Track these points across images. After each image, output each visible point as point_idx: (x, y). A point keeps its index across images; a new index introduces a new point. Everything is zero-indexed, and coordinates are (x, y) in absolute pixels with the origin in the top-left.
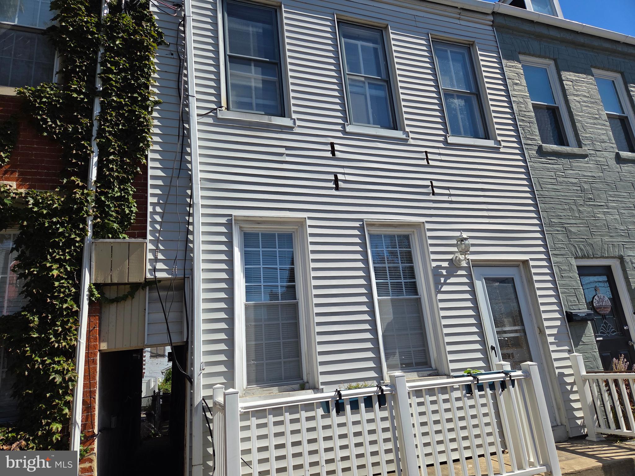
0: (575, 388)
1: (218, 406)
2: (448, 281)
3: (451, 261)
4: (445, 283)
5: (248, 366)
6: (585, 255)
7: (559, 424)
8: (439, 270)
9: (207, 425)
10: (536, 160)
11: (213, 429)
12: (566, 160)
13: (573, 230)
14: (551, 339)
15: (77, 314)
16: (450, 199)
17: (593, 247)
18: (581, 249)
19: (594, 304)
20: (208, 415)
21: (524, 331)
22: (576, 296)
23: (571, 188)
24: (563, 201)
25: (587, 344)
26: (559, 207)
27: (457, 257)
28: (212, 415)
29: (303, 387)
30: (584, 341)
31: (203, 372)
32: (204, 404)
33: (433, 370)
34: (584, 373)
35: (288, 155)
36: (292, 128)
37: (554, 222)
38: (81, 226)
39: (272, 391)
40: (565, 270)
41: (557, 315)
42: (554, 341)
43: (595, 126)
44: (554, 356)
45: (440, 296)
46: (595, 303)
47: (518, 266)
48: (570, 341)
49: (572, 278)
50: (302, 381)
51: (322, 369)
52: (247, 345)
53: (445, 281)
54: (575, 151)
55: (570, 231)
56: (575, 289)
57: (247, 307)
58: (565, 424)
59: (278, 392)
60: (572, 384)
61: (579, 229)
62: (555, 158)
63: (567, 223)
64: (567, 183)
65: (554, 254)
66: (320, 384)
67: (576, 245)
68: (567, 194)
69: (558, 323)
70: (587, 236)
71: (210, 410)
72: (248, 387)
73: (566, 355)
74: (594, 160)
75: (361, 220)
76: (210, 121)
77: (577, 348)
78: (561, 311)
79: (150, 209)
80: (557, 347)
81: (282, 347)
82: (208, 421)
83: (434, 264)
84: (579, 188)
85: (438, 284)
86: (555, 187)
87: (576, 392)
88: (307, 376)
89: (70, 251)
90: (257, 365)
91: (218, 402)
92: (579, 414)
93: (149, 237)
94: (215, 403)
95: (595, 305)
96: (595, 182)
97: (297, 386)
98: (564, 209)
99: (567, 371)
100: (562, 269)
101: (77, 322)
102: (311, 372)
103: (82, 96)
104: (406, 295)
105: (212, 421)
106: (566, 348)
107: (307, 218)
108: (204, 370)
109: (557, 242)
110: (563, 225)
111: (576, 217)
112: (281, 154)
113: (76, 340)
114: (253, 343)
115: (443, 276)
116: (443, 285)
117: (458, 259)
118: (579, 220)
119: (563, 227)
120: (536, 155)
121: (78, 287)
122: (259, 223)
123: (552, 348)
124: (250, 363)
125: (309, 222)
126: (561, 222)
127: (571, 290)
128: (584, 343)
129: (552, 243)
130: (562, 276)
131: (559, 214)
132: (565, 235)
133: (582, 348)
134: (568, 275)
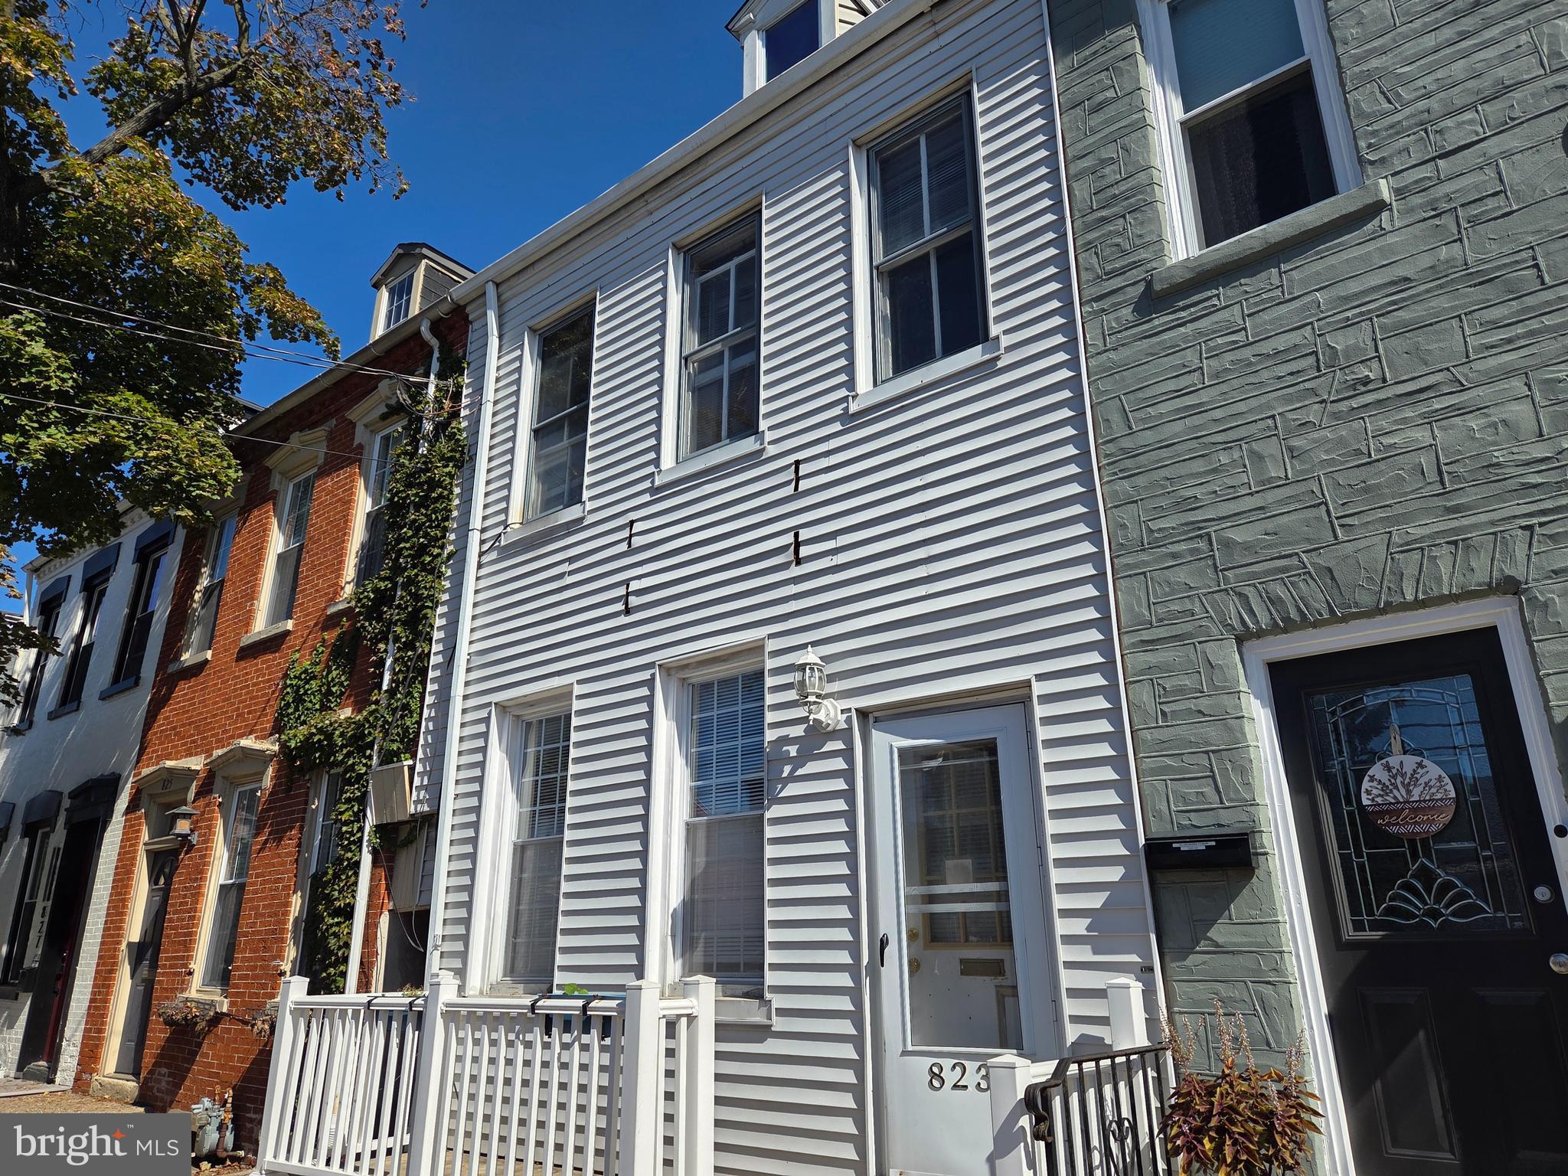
2: (800, 772)
4: (793, 778)
6: (1287, 619)
10: (1125, 338)
12: (1264, 275)
13: (1237, 536)
16: (833, 562)
17: (1333, 578)
18: (1274, 601)
19: (1364, 796)
21: (1003, 896)
22: (1213, 777)
23: (1265, 375)
24: (1219, 438)
25: (1233, 952)
26: (1198, 466)
30: (1220, 940)
31: (440, 949)
35: (571, 573)
36: (582, 519)
37: (1160, 530)
40: (1181, 690)
41: (1116, 848)
42: (1085, 933)
44: (1067, 979)
46: (1368, 792)
47: (1023, 701)
48: (1148, 938)
49: (1205, 715)
53: (792, 771)
54: (1309, 218)
55: (1229, 544)
56: (1213, 752)
57: (516, 848)
61: (1270, 525)
62: (1209, 293)
63: (1220, 519)
64: (1250, 364)
65: (1142, 641)
67: (1248, 590)
68: (1242, 407)
69: (1114, 874)
70: (1310, 542)
74: (1421, 206)
75: (651, 665)
76: (494, 555)
77: (1181, 963)
78: (1127, 836)
79: (425, 713)
80: (1095, 953)
83: (772, 735)
85: (776, 783)
86: (1188, 401)
93: (420, 755)
95: (1365, 802)
96: (1404, 299)
98: (1215, 471)
100: (1164, 689)
101: (358, 875)
104: (742, 811)
106: (1134, 958)
107: (574, 684)
108: (439, 946)
109: (1166, 595)
110: (1200, 529)
111: (1270, 480)
112: (561, 576)
115: (789, 760)
116: (785, 781)
119: (1200, 536)
120: (1131, 316)
125: (577, 690)
126: (1193, 523)
127: (1193, 759)
128: (1217, 945)
129: (1140, 605)
130: (1164, 713)
131: (1189, 493)
132: (1203, 563)
133: (1204, 963)
134: (1191, 705)
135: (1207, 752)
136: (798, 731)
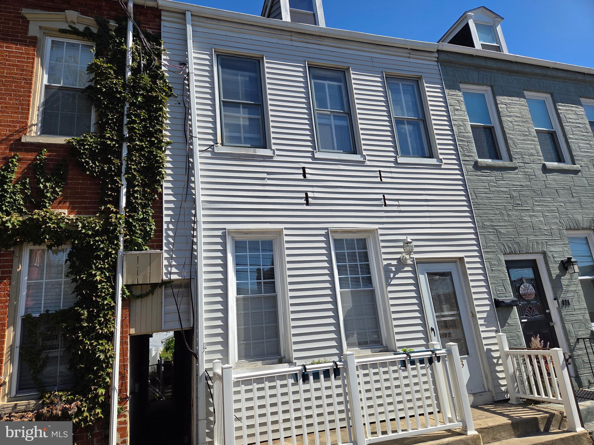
0: (500, 362)
1: (217, 376)
2: (397, 276)
3: (399, 260)
5: (239, 345)
6: (512, 252)
7: (487, 390)
8: (390, 267)
9: (209, 390)
10: (472, 174)
11: (213, 393)
12: (498, 172)
13: (503, 231)
14: (481, 322)
15: (113, 308)
16: (399, 209)
17: (519, 245)
18: (509, 247)
19: (520, 291)
20: (210, 382)
21: (459, 315)
22: (504, 286)
23: (501, 196)
24: (495, 207)
25: (512, 325)
26: (492, 212)
27: (403, 256)
28: (212, 383)
29: (281, 362)
30: (510, 323)
31: (206, 350)
32: (207, 375)
33: (384, 347)
34: (507, 349)
35: (269, 179)
36: (272, 157)
37: (486, 225)
38: (115, 242)
39: (257, 364)
40: (495, 265)
41: (487, 302)
42: (484, 323)
43: (525, 142)
44: (483, 335)
45: (390, 288)
46: (521, 291)
47: (455, 262)
48: (498, 323)
49: (500, 271)
50: (280, 356)
51: (295, 347)
52: (238, 329)
53: (394, 276)
54: (506, 164)
55: (500, 232)
57: (238, 300)
58: (491, 390)
59: (261, 365)
60: (498, 358)
61: (507, 230)
62: (489, 171)
63: (498, 226)
64: (498, 192)
65: (485, 252)
66: (294, 359)
67: (505, 244)
68: (498, 201)
69: (488, 308)
70: (514, 236)
71: (210, 378)
72: (239, 361)
73: (493, 334)
74: (523, 171)
75: (327, 229)
76: (209, 155)
77: (503, 329)
78: (490, 299)
79: (165, 226)
80: (486, 328)
81: (264, 330)
82: (209, 387)
83: (385, 263)
84: (509, 196)
85: (388, 279)
86: (488, 195)
87: (501, 364)
88: (284, 353)
89: (108, 261)
90: (245, 344)
91: (217, 373)
92: (503, 382)
93: (165, 248)
94: (215, 374)
95: (521, 293)
96: (523, 190)
97: (276, 360)
98: (495, 214)
99: (493, 348)
100: (492, 264)
101: (114, 314)
102: (287, 350)
103: (114, 143)
104: (363, 287)
105: (212, 387)
106: (494, 328)
107: (283, 229)
108: (206, 348)
109: (489, 241)
110: (494, 227)
111: (506, 220)
112: (263, 179)
113: (114, 327)
114: (243, 327)
115: (392, 272)
116: (392, 279)
117: (404, 258)
118: (508, 223)
119: (494, 229)
120: (472, 169)
121: (114, 288)
122: (246, 234)
123: (482, 329)
124: (240, 343)
125: (285, 232)
126: (493, 225)
127: (499, 281)
128: (509, 324)
129: (484, 243)
130: (492, 270)
131: (491, 218)
132: (495, 235)
133: (507, 328)
134: (497, 268)
135: (502, 280)
136: (394, 262)
